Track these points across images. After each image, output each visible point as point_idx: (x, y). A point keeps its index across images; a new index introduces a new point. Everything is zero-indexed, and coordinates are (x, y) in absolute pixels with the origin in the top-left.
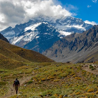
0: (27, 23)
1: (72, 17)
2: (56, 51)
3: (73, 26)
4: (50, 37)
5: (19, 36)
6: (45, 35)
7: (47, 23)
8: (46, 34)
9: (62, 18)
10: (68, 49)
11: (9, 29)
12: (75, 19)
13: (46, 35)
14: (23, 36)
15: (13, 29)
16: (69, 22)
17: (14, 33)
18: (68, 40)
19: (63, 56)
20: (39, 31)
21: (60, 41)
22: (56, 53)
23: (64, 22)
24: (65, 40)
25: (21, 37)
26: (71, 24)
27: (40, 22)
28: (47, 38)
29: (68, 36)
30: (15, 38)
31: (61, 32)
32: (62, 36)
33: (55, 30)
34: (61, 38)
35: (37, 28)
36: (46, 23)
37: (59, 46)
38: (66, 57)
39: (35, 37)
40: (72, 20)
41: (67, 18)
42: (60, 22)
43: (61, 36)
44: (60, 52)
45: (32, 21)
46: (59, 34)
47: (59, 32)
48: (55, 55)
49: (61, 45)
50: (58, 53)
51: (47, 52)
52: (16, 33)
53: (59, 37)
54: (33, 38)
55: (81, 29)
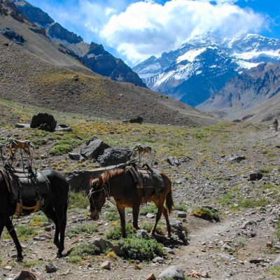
0: (182, 50)
1: (261, 37)
2: (231, 95)
3: (263, 52)
4: (220, 72)
5: (167, 71)
6: (212, 69)
7: (216, 48)
8: (214, 66)
9: (242, 38)
10: (251, 92)
11: (151, 61)
12: (266, 39)
13: (214, 68)
14: (174, 71)
15: (158, 60)
16: (255, 46)
17: (160, 67)
18: (252, 75)
19: (243, 104)
20: (201, 62)
21: (239, 78)
22: (230, 100)
23: (246, 47)
24: (246, 76)
25: (171, 73)
26: (260, 48)
27: (204, 46)
28: (216, 74)
29: (253, 70)
30: (161, 76)
31: (240, 63)
32: (243, 69)
33: (230, 60)
34: (240, 73)
35: (198, 57)
36: (213, 48)
37: (236, 87)
38: (248, 106)
39: (195, 72)
40: (261, 42)
41: (252, 39)
42: (240, 47)
43: (240, 70)
44: (238, 97)
45: (190, 45)
46: (237, 66)
47: (237, 63)
48: (228, 103)
49: (239, 85)
50: (234, 100)
51: (213, 98)
52: (163, 66)
53: (237, 72)
54: (191, 74)
55: (277, 57)
